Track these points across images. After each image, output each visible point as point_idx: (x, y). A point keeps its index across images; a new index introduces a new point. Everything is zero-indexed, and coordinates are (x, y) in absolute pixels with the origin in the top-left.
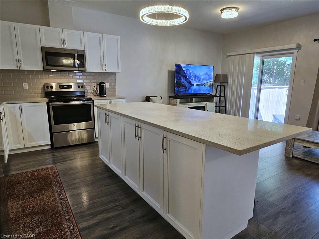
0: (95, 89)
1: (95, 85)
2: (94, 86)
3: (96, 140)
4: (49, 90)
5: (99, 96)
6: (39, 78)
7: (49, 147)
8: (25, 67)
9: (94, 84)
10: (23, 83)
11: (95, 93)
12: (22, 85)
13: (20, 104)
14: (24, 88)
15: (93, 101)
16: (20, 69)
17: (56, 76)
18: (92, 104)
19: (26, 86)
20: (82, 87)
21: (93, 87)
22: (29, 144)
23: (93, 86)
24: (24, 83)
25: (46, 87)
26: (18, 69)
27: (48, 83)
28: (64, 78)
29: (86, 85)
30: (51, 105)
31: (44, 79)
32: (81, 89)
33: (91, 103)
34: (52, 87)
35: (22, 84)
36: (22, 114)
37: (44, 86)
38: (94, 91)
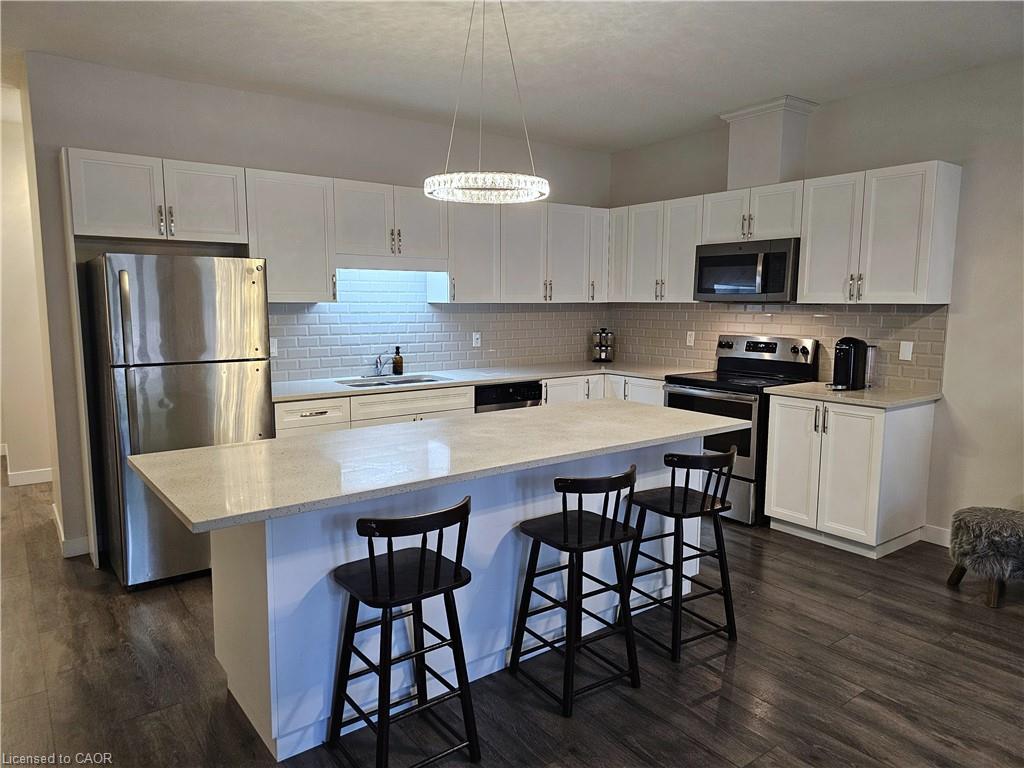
12: (685, 337)
14: (688, 344)
15: (766, 395)
18: (755, 406)
19: (691, 338)
20: (804, 351)
24: (688, 333)
26: (658, 301)
32: (800, 358)
33: (753, 401)
34: (729, 346)
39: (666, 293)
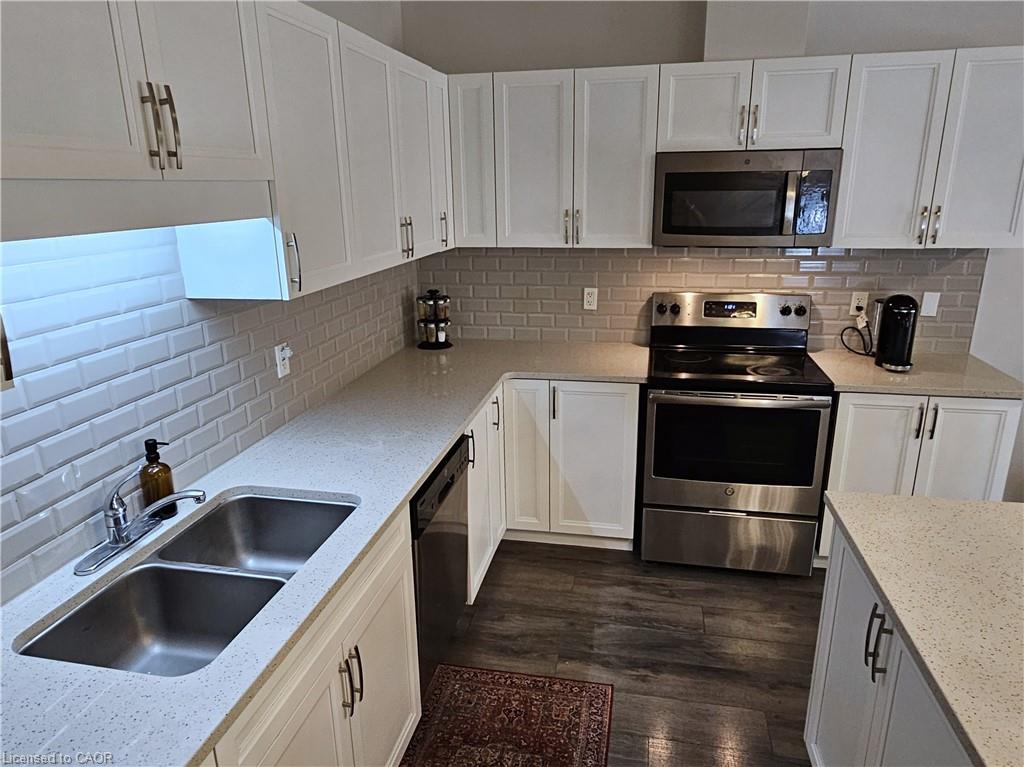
0: (861, 324)
1: (864, 304)
2: (859, 309)
3: (817, 564)
4: (666, 320)
5: (873, 355)
6: (637, 271)
7: (627, 547)
8: (589, 240)
9: (861, 298)
10: (583, 291)
11: (855, 337)
12: (580, 297)
13: (553, 383)
14: (586, 307)
15: (836, 396)
16: (576, 246)
17: (700, 260)
18: (825, 413)
19: (591, 299)
20: (800, 311)
21: (853, 312)
22: (563, 524)
23: (854, 305)
24: (587, 290)
25: (654, 309)
26: (570, 246)
27: (667, 290)
28: (730, 270)
29: (821, 301)
30: (654, 399)
31: (654, 276)
32: (792, 322)
33: (825, 407)
34: (676, 310)
35: (580, 293)
36: (554, 417)
37: (650, 301)
38: (855, 329)
39: (584, 234)
